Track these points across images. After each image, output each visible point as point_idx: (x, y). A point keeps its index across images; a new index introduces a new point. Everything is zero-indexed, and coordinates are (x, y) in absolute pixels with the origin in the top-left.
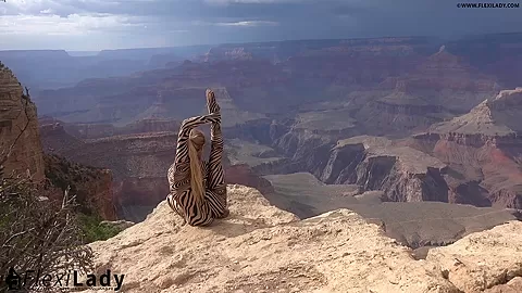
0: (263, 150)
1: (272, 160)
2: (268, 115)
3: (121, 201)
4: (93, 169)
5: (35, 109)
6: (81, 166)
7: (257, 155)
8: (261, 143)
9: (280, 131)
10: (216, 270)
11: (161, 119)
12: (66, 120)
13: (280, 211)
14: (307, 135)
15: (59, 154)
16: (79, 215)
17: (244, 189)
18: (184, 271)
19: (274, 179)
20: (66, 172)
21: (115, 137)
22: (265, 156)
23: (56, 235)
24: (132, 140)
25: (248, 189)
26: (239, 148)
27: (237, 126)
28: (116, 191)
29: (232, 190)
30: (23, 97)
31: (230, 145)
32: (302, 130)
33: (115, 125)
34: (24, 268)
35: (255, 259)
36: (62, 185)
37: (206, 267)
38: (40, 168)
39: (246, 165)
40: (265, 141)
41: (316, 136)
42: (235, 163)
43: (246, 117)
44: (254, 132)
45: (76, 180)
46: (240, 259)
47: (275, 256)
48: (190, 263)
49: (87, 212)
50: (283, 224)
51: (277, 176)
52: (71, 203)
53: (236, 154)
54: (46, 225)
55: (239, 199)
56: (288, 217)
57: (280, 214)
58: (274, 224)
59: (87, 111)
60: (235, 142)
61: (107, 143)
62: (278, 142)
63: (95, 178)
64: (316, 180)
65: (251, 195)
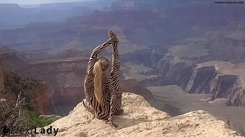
0: (146, 70)
1: (152, 76)
2: (150, 47)
3: (52, 102)
4: (35, 81)
6: (27, 80)
7: (142, 73)
8: (145, 65)
11: (80, 49)
12: (18, 50)
13: (157, 111)
14: (176, 60)
15: (13, 72)
16: (26, 111)
17: (133, 96)
19: (153, 89)
20: (17, 82)
21: (49, 61)
22: (147, 74)
23: (12, 124)
24: (60, 63)
25: (136, 95)
26: (131, 68)
27: (129, 54)
28: (49, 95)
29: (126, 96)
31: (124, 67)
33: (49, 52)
36: (15, 91)
38: (1, 80)
39: (135, 80)
40: (147, 63)
41: (182, 61)
42: (127, 78)
43: (135, 48)
44: (140, 58)
45: (24, 88)
49: (30, 109)
50: (159, 120)
51: (155, 87)
52: (22, 102)
53: (128, 72)
55: (131, 102)
56: (163, 114)
57: (157, 113)
58: (153, 119)
59: (31, 43)
60: (128, 64)
61: (44, 64)
62: (156, 65)
63: (36, 87)
64: (182, 91)
65: (138, 100)
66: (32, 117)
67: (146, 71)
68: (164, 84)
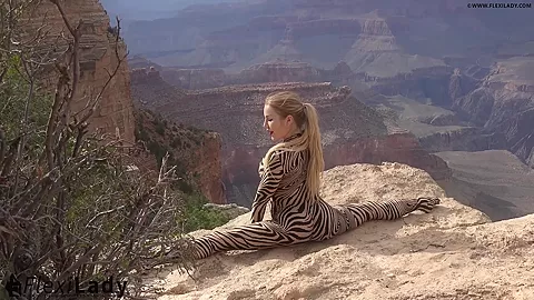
0: (437, 113)
1: (451, 129)
2: (447, 61)
3: (231, 177)
4: (196, 131)
5: (124, 47)
6: (181, 126)
7: (428, 121)
8: (435, 103)
9: (465, 86)
10: (362, 283)
11: (290, 64)
12: (163, 63)
13: (460, 206)
14: (509, 92)
15: (153, 110)
16: (177, 194)
17: (407, 171)
18: (315, 281)
19: (452, 158)
20: (161, 133)
21: (225, 88)
22: (439, 122)
23: (149, 218)
24: (249, 94)
25: (413, 170)
26: (403, 109)
27: (400, 76)
28: (225, 163)
29: (389, 171)
30: (110, 30)
31: (387, 104)
32: (501, 85)
33: (226, 71)
34: (110, 258)
35: (419, 273)
36: (157, 151)
37: (347, 279)
38: (130, 127)
39: (410, 135)
40: (441, 100)
41: (523, 95)
42: (393, 131)
43: (414, 62)
44: (424, 86)
45: (174, 146)
46: (397, 272)
47: (449, 272)
48: (325, 271)
49: (186, 189)
50: (464, 226)
51: (457, 154)
52: (170, 176)
53: (396, 118)
54: (139, 203)
55: (400, 185)
56: (472, 215)
57: (459, 211)
58: (450, 225)
59: (190, 51)
60: (396, 100)
61: (215, 96)
62: (461, 103)
63: (198, 143)
64: (519, 163)
65: (417, 179)
66: (189, 207)
67: (436, 115)
68: (478, 146)
